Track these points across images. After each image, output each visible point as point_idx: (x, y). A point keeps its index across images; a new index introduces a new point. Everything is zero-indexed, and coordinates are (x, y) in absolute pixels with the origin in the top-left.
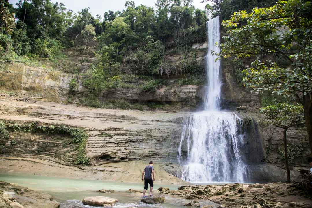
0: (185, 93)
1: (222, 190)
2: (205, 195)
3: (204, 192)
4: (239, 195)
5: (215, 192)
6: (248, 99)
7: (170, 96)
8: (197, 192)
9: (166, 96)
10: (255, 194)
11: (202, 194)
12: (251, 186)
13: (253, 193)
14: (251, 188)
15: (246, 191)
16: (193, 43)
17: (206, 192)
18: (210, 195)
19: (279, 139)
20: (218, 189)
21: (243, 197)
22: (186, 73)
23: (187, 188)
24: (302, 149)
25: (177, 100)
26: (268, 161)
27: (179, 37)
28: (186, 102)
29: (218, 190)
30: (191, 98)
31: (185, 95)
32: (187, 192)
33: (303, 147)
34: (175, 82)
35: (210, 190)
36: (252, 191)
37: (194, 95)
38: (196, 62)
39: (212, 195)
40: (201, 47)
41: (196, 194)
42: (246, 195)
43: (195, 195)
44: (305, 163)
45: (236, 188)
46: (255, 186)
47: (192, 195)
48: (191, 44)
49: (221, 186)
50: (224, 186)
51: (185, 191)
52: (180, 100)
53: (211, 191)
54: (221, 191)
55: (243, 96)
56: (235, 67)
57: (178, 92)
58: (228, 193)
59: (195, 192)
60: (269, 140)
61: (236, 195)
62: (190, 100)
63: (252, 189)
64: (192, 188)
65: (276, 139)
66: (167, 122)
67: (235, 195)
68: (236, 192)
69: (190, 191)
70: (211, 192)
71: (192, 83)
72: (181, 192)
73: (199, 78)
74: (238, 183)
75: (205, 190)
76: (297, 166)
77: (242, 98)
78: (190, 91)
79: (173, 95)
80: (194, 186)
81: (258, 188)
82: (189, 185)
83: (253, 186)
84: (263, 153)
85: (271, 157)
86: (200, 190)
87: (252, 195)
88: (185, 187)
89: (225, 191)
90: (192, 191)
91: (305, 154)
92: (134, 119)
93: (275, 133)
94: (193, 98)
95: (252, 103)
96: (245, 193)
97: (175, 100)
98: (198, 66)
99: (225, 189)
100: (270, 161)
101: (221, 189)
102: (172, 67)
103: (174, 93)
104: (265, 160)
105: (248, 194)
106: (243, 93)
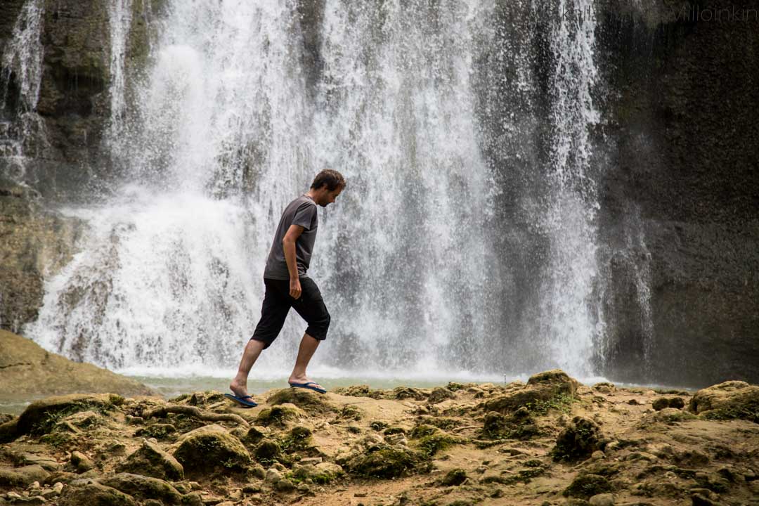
1: (415, 434)
2: (254, 483)
3: (243, 450)
4: (564, 476)
5: (346, 453)
8: (185, 452)
10: (702, 471)
11: (228, 472)
12: (677, 404)
13: (686, 463)
14: (673, 420)
15: (623, 445)
17: (266, 453)
18: (301, 475)
20: (377, 427)
21: (592, 492)
23: (86, 423)
29: (380, 438)
32: (85, 457)
35: (300, 435)
36: (681, 449)
39: (321, 481)
41: (172, 474)
42: (625, 478)
43: (160, 482)
45: (541, 421)
46: (708, 402)
47: (127, 487)
49: (410, 404)
50: (438, 395)
51: (61, 445)
53: (316, 441)
54: (407, 445)
58: (463, 458)
59: (167, 452)
61: (534, 483)
63: (680, 430)
64: (138, 415)
67: (526, 477)
68: (540, 452)
69: (117, 449)
70: (313, 451)
72: (17, 461)
74: (559, 376)
75: (255, 435)
80: (162, 402)
81: (735, 424)
82: (104, 397)
83: (694, 405)
86: (208, 440)
87: (673, 480)
88: (67, 408)
89: (438, 445)
90: (132, 448)
96: (615, 463)
99: (443, 425)
101: (408, 426)
105: (642, 467)
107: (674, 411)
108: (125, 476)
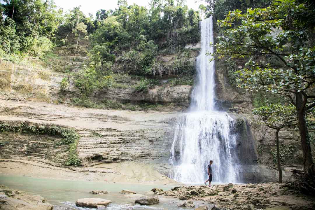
0: (178, 93)
1: (216, 190)
2: (199, 196)
3: (197, 192)
4: (233, 195)
5: (209, 192)
6: (241, 100)
7: (163, 97)
8: (191, 192)
9: (159, 96)
10: (248, 194)
11: (196, 195)
12: (244, 186)
13: (246, 193)
14: (244, 188)
15: (239, 191)
16: (186, 43)
17: (200, 193)
18: (204, 195)
19: (270, 140)
20: (212, 190)
21: (236, 197)
22: (179, 73)
23: (181, 189)
24: (293, 150)
25: (170, 101)
26: (260, 161)
27: (173, 36)
28: (180, 102)
29: (212, 191)
30: (184, 98)
31: (177, 95)
32: (181, 193)
33: (294, 148)
34: (167, 82)
35: (203, 191)
36: (246, 192)
37: (187, 95)
38: (189, 62)
39: (206, 196)
40: (194, 48)
41: (190, 195)
42: (240, 195)
44: (295, 163)
45: (230, 189)
46: (248, 186)
48: (184, 44)
49: (215, 187)
50: (218, 186)
51: (178, 191)
52: (173, 100)
53: (205, 191)
54: (215, 192)
55: (235, 97)
56: (228, 68)
57: (171, 93)
58: (221, 193)
59: (189, 192)
60: (261, 141)
61: (230, 196)
62: (182, 100)
63: (245, 189)
64: (186, 188)
65: (268, 140)
66: (160, 122)
67: (229, 195)
68: (230, 192)
69: (184, 192)
70: (205, 192)
71: (185, 84)
72: (174, 193)
73: (191, 78)
74: (231, 184)
75: (198, 191)
76: (288, 166)
77: (235, 98)
78: (183, 91)
79: (165, 96)
80: (188, 187)
81: (251, 189)
82: (182, 186)
83: (246, 186)
84: (255, 154)
85: (263, 157)
86: (194, 191)
87: (245, 195)
88: (179, 187)
89: (218, 192)
90: (186, 192)
91: (296, 154)
92: (126, 119)
93: (267, 134)
94: (186, 99)
95: (245, 103)
96: (238, 193)
97: (167, 100)
98: (190, 66)
99: (219, 189)
100: (262, 162)
101: (215, 190)
102: (165, 68)
103: (167, 93)
104: (256, 160)
105: (242, 194)
106: (236, 93)
107: (244, 187)
108: (185, 195)
